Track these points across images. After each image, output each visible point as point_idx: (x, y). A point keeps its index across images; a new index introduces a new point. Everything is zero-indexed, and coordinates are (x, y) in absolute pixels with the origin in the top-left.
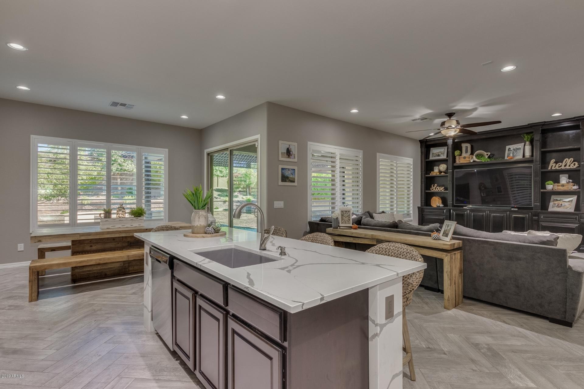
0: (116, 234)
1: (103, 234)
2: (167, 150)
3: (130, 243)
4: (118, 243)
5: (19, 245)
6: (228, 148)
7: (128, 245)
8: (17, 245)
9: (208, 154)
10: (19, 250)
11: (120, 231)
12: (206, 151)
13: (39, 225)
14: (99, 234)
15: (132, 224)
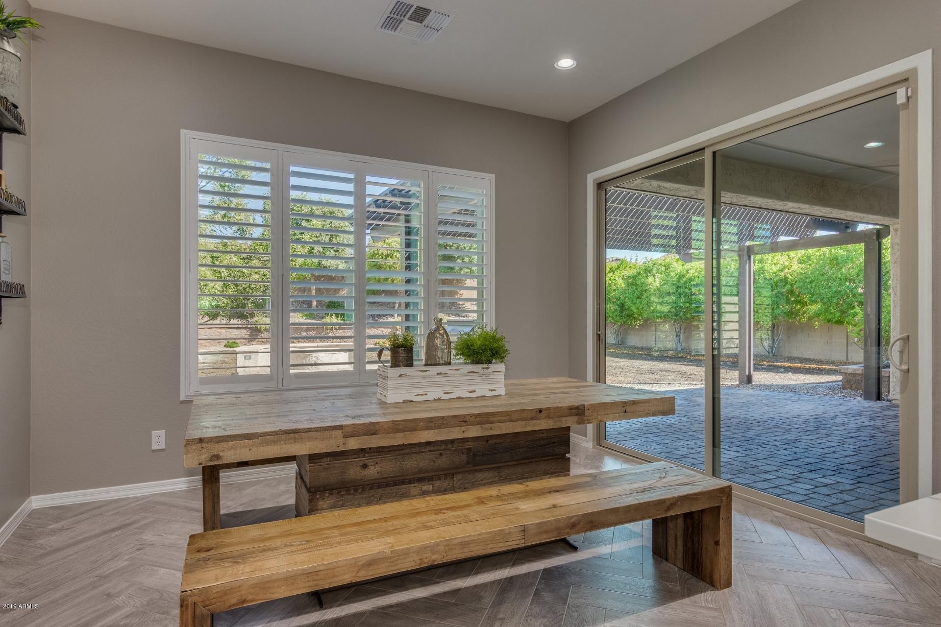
0: (452, 429)
1: (415, 429)
2: (492, 177)
3: (474, 456)
4: (441, 454)
5: (154, 433)
6: (703, 149)
7: (468, 463)
8: (151, 434)
9: (600, 186)
10: (155, 447)
11: (465, 416)
12: (592, 178)
13: (201, 379)
14: (403, 430)
15: (472, 388)
